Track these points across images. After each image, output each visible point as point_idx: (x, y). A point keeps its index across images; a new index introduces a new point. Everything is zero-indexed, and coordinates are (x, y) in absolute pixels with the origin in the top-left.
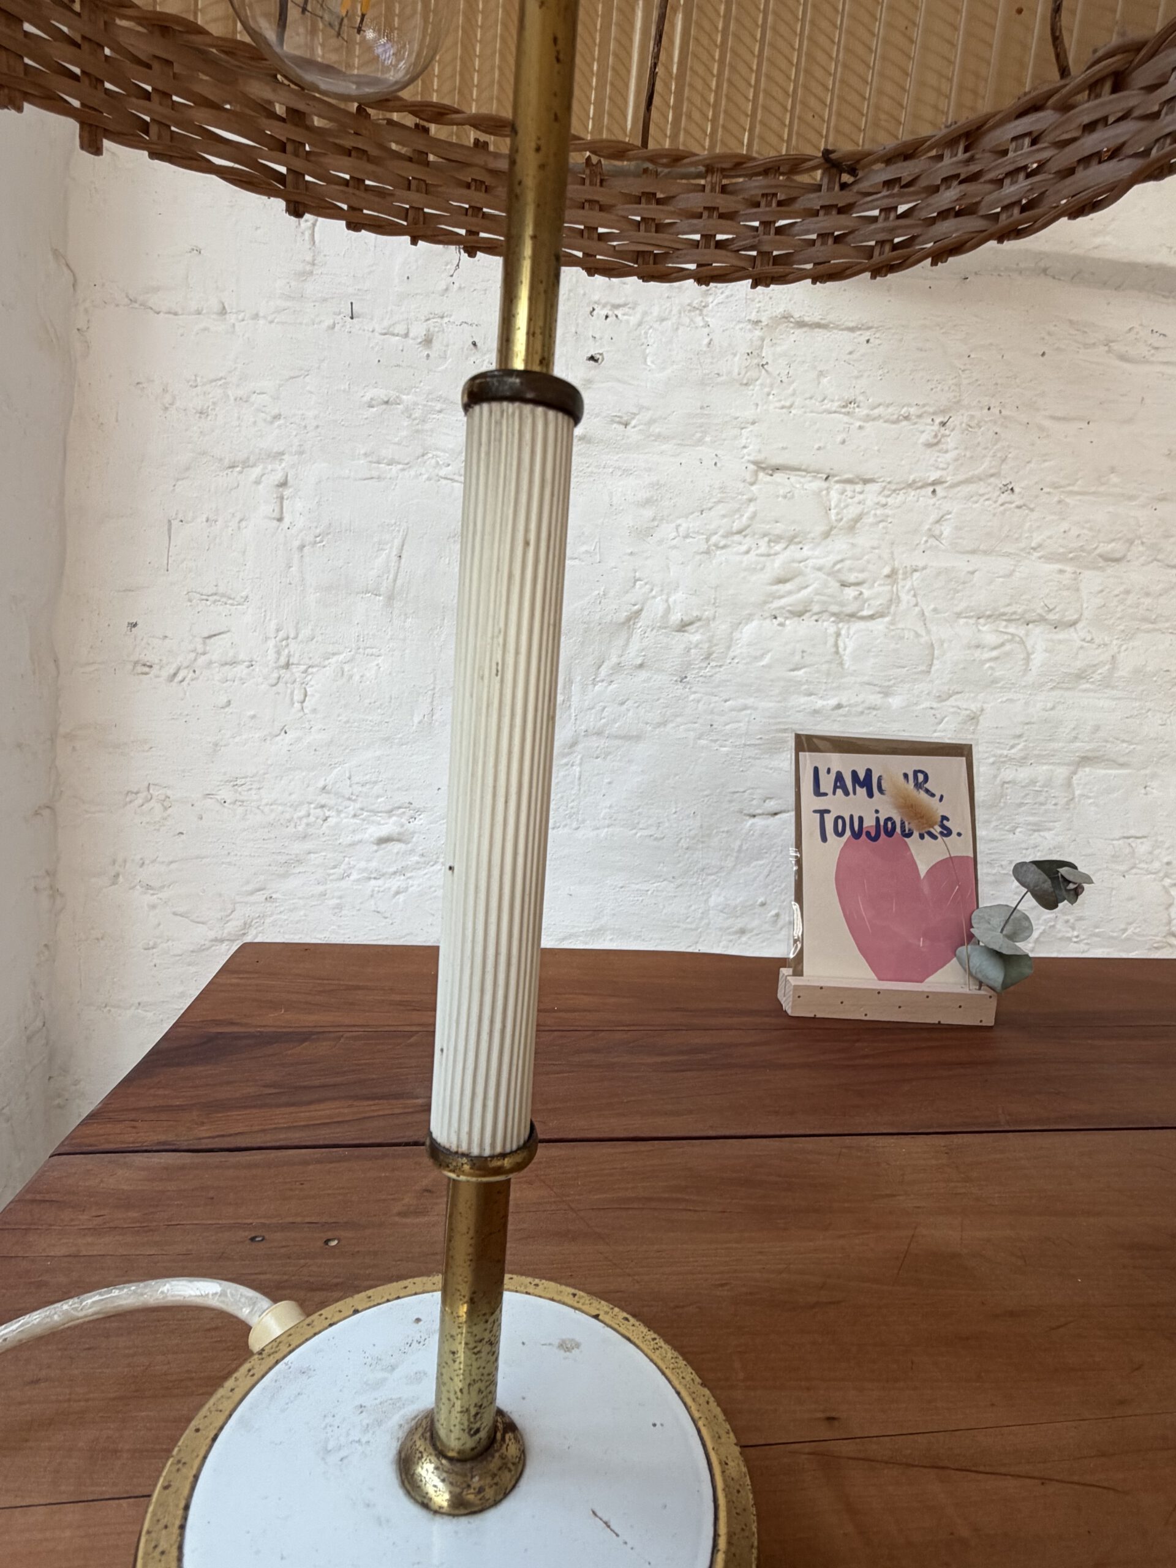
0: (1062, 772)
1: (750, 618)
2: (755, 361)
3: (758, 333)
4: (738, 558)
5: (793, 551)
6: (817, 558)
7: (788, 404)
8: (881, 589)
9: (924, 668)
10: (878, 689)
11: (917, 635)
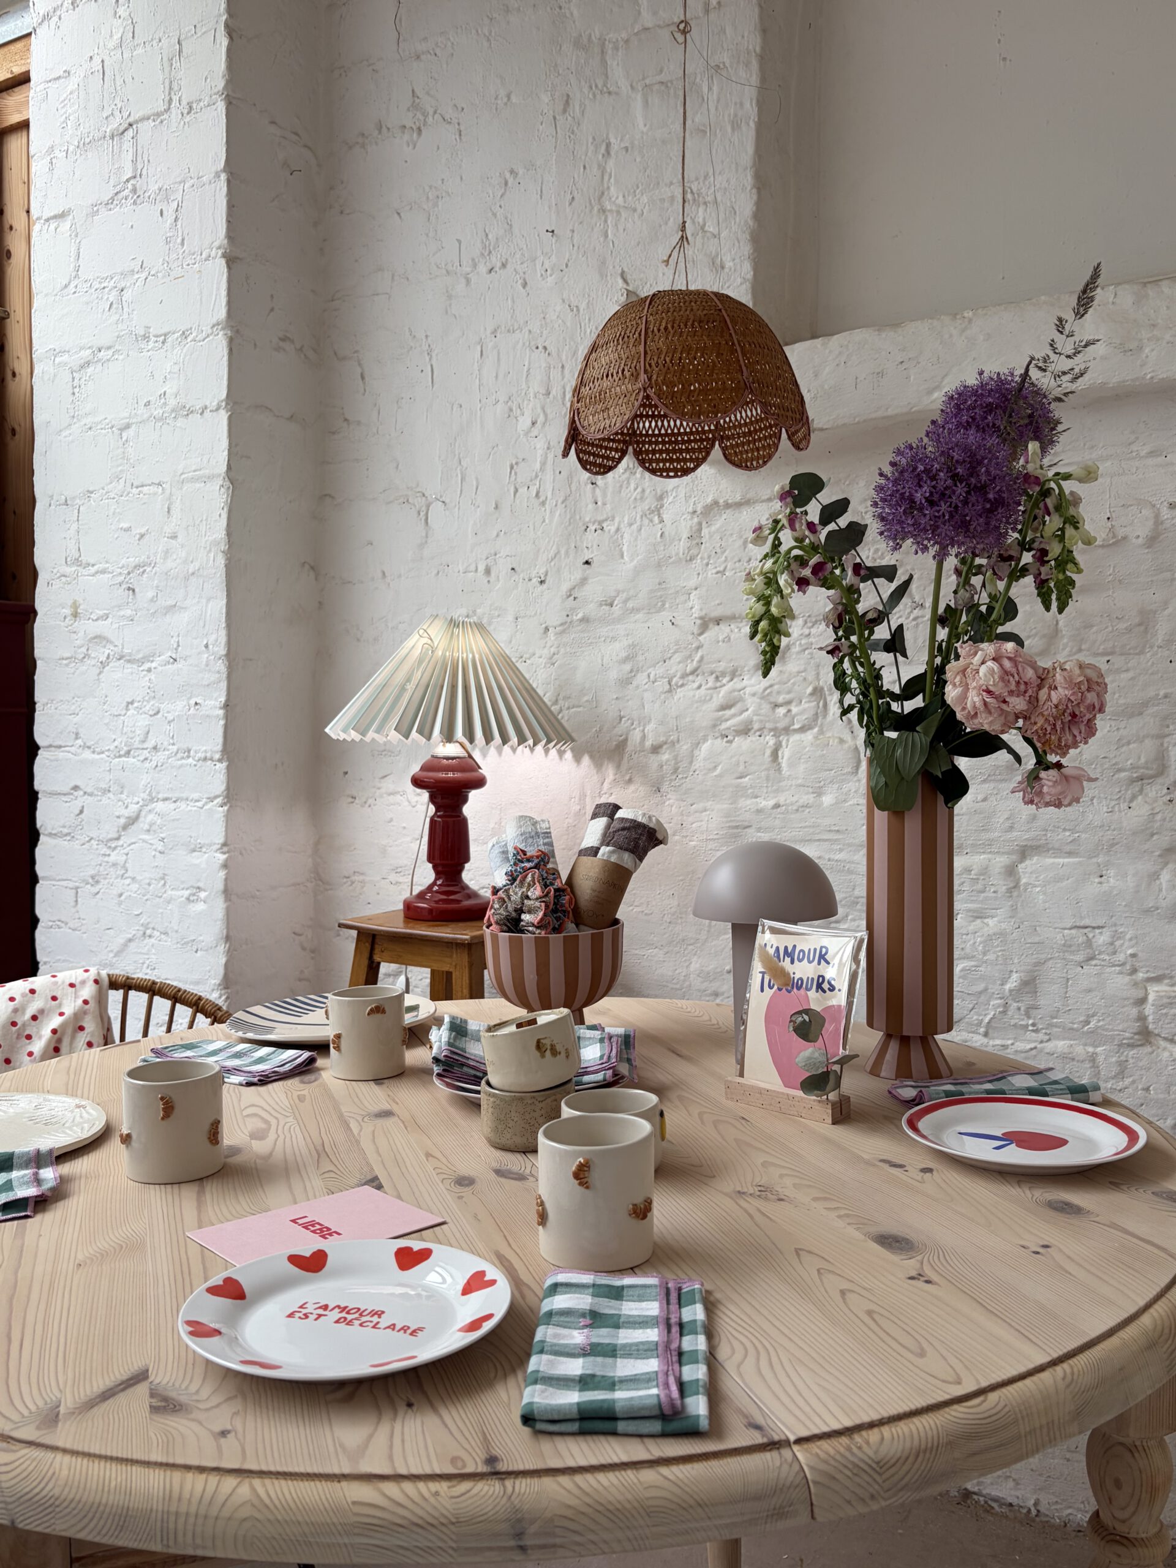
0: (1002, 861)
1: (705, 739)
2: (694, 542)
3: (696, 520)
4: (691, 693)
5: (736, 684)
6: (753, 686)
7: (721, 569)
8: (807, 705)
9: (849, 769)
10: (811, 790)
11: (842, 741)
